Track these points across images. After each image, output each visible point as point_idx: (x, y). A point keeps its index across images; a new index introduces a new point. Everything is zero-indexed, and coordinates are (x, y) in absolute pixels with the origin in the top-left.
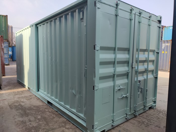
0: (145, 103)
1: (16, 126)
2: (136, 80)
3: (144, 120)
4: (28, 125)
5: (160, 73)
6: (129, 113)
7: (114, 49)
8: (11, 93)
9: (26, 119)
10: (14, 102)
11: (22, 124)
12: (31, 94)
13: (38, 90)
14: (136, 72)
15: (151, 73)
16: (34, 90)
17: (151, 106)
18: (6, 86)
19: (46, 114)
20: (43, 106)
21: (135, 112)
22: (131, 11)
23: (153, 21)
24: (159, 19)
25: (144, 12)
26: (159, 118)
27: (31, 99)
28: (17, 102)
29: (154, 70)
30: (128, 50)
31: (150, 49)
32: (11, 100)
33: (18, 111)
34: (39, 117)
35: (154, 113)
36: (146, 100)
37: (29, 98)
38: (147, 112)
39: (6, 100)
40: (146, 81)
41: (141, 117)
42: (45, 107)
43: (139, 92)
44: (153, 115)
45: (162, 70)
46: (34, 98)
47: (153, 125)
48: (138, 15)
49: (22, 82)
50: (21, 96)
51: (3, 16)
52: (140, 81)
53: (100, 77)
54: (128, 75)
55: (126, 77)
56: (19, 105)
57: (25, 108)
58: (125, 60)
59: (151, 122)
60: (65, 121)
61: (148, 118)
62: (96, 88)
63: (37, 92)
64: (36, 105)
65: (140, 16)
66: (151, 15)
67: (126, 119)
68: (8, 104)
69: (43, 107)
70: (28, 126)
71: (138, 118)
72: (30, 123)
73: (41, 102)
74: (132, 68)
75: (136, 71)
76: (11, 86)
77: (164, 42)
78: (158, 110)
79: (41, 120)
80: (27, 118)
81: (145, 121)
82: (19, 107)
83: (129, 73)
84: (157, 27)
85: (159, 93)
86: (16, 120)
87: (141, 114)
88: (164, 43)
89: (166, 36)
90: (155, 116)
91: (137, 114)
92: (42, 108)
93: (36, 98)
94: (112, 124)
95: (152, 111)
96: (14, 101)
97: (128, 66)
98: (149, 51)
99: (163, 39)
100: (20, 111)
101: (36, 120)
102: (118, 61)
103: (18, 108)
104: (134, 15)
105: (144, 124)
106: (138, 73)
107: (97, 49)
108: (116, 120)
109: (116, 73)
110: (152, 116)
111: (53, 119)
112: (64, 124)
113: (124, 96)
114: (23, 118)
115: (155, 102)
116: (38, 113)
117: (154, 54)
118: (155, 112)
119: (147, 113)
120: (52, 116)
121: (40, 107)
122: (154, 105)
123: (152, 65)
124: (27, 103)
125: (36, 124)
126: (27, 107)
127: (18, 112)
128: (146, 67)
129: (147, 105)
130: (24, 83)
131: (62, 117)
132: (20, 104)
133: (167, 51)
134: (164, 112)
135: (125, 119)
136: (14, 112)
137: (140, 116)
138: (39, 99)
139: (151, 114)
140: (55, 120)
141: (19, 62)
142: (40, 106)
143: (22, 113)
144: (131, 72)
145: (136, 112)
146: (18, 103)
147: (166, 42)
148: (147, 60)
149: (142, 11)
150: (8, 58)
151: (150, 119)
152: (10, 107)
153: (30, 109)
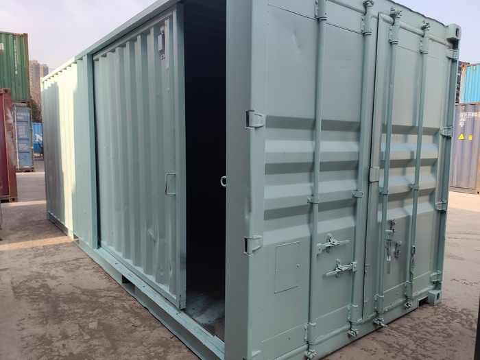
0: (409, 288)
1: (22, 351)
2: (380, 219)
3: (405, 341)
4: (56, 349)
5: (452, 196)
6: (360, 320)
7: (312, 125)
8: (26, 250)
9: (53, 329)
10: (30, 279)
11: (41, 345)
12: (78, 255)
13: (99, 244)
14: (382, 195)
15: (427, 198)
16: (88, 243)
17: (427, 298)
18: (14, 229)
19: (115, 315)
20: (108, 291)
21: (378, 314)
22: (366, 8)
23: (433, 40)
24: (453, 35)
25: (404, 13)
26: (449, 335)
27: (78, 268)
28: (38, 276)
29: (434, 189)
30: (354, 128)
31: (424, 126)
32: (20, 273)
33: (35, 306)
34: (93, 325)
35: (435, 318)
36: (411, 279)
37: (73, 267)
38: (414, 315)
39: (7, 271)
40: (410, 222)
41: (395, 329)
42: (114, 294)
43: (388, 255)
44: (432, 325)
45: (459, 188)
46: (86, 267)
47: (431, 357)
48: (388, 22)
49: (59, 220)
50: (50, 260)
51: (14, 36)
52: (392, 223)
53: (265, 211)
54: (355, 205)
55: (349, 210)
56: (43, 286)
57: (57, 296)
58: (347, 159)
59: (425, 348)
60: (167, 340)
61: (418, 335)
62: (252, 246)
63: (96, 250)
64: (90, 288)
65: (393, 24)
66: (427, 21)
67: (349, 336)
68: (12, 283)
69: (108, 294)
70: (57, 354)
71: (387, 333)
72: (63, 342)
73: (104, 277)
74: (369, 182)
75: (380, 193)
76: (28, 229)
77: (465, 108)
78: (446, 311)
79: (96, 336)
80: (56, 326)
81: (407, 342)
82: (42, 292)
83: (359, 199)
84: (447, 59)
85: (452, 257)
86: (25, 333)
87: (396, 322)
88: (465, 111)
89: (470, 92)
90: (437, 327)
91: (383, 320)
92: (105, 296)
93: (91, 268)
94: (306, 353)
95: (427, 311)
96: (29, 274)
97: (356, 177)
98: (421, 131)
99: (461, 100)
100: (42, 305)
101: (82, 335)
102: (325, 160)
103: (38, 295)
104: (376, 20)
105: (404, 353)
106: (386, 198)
107: (255, 125)
108: (317, 341)
109: (319, 199)
110: (428, 327)
111: (132, 331)
112: (161, 350)
113: (344, 268)
114: (48, 326)
115: (437, 285)
116: (90, 312)
117: (435, 141)
118: (437, 314)
119: (413, 319)
120: (129, 322)
121: (99, 294)
122: (435, 292)
123: (429, 172)
124: (63, 281)
125: (80, 348)
126: (62, 294)
127: (35, 309)
128: (412, 181)
129: (414, 295)
130: (64, 221)
131: (160, 325)
132: (45, 283)
133: (473, 134)
134: (464, 317)
135: (346, 336)
136: (25, 308)
137: (392, 328)
138: (101, 269)
139: (426, 321)
140: (137, 334)
141: (50, 162)
142: (100, 290)
143: (45, 310)
144: (364, 196)
145: (380, 316)
146: (40, 281)
147: (470, 107)
148: (415, 158)
149: (401, 9)
150: (30, 151)
151: (422, 338)
152: (15, 292)
153: (72, 298)
